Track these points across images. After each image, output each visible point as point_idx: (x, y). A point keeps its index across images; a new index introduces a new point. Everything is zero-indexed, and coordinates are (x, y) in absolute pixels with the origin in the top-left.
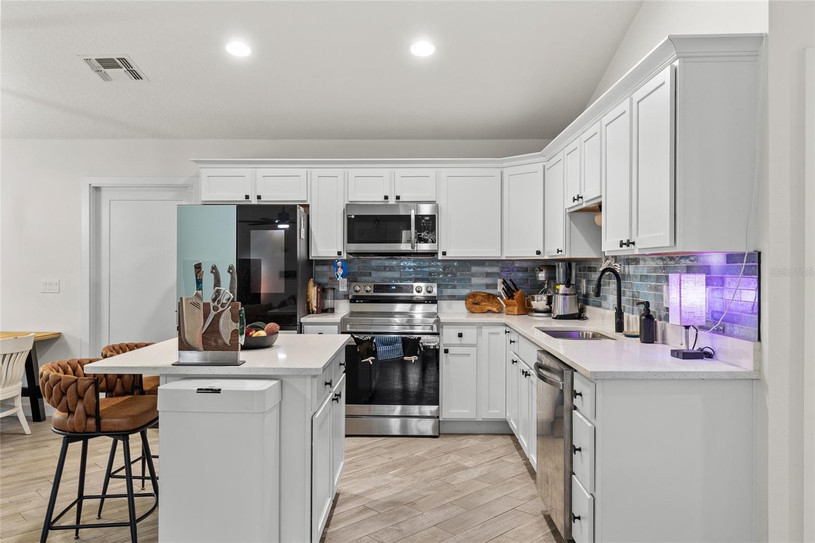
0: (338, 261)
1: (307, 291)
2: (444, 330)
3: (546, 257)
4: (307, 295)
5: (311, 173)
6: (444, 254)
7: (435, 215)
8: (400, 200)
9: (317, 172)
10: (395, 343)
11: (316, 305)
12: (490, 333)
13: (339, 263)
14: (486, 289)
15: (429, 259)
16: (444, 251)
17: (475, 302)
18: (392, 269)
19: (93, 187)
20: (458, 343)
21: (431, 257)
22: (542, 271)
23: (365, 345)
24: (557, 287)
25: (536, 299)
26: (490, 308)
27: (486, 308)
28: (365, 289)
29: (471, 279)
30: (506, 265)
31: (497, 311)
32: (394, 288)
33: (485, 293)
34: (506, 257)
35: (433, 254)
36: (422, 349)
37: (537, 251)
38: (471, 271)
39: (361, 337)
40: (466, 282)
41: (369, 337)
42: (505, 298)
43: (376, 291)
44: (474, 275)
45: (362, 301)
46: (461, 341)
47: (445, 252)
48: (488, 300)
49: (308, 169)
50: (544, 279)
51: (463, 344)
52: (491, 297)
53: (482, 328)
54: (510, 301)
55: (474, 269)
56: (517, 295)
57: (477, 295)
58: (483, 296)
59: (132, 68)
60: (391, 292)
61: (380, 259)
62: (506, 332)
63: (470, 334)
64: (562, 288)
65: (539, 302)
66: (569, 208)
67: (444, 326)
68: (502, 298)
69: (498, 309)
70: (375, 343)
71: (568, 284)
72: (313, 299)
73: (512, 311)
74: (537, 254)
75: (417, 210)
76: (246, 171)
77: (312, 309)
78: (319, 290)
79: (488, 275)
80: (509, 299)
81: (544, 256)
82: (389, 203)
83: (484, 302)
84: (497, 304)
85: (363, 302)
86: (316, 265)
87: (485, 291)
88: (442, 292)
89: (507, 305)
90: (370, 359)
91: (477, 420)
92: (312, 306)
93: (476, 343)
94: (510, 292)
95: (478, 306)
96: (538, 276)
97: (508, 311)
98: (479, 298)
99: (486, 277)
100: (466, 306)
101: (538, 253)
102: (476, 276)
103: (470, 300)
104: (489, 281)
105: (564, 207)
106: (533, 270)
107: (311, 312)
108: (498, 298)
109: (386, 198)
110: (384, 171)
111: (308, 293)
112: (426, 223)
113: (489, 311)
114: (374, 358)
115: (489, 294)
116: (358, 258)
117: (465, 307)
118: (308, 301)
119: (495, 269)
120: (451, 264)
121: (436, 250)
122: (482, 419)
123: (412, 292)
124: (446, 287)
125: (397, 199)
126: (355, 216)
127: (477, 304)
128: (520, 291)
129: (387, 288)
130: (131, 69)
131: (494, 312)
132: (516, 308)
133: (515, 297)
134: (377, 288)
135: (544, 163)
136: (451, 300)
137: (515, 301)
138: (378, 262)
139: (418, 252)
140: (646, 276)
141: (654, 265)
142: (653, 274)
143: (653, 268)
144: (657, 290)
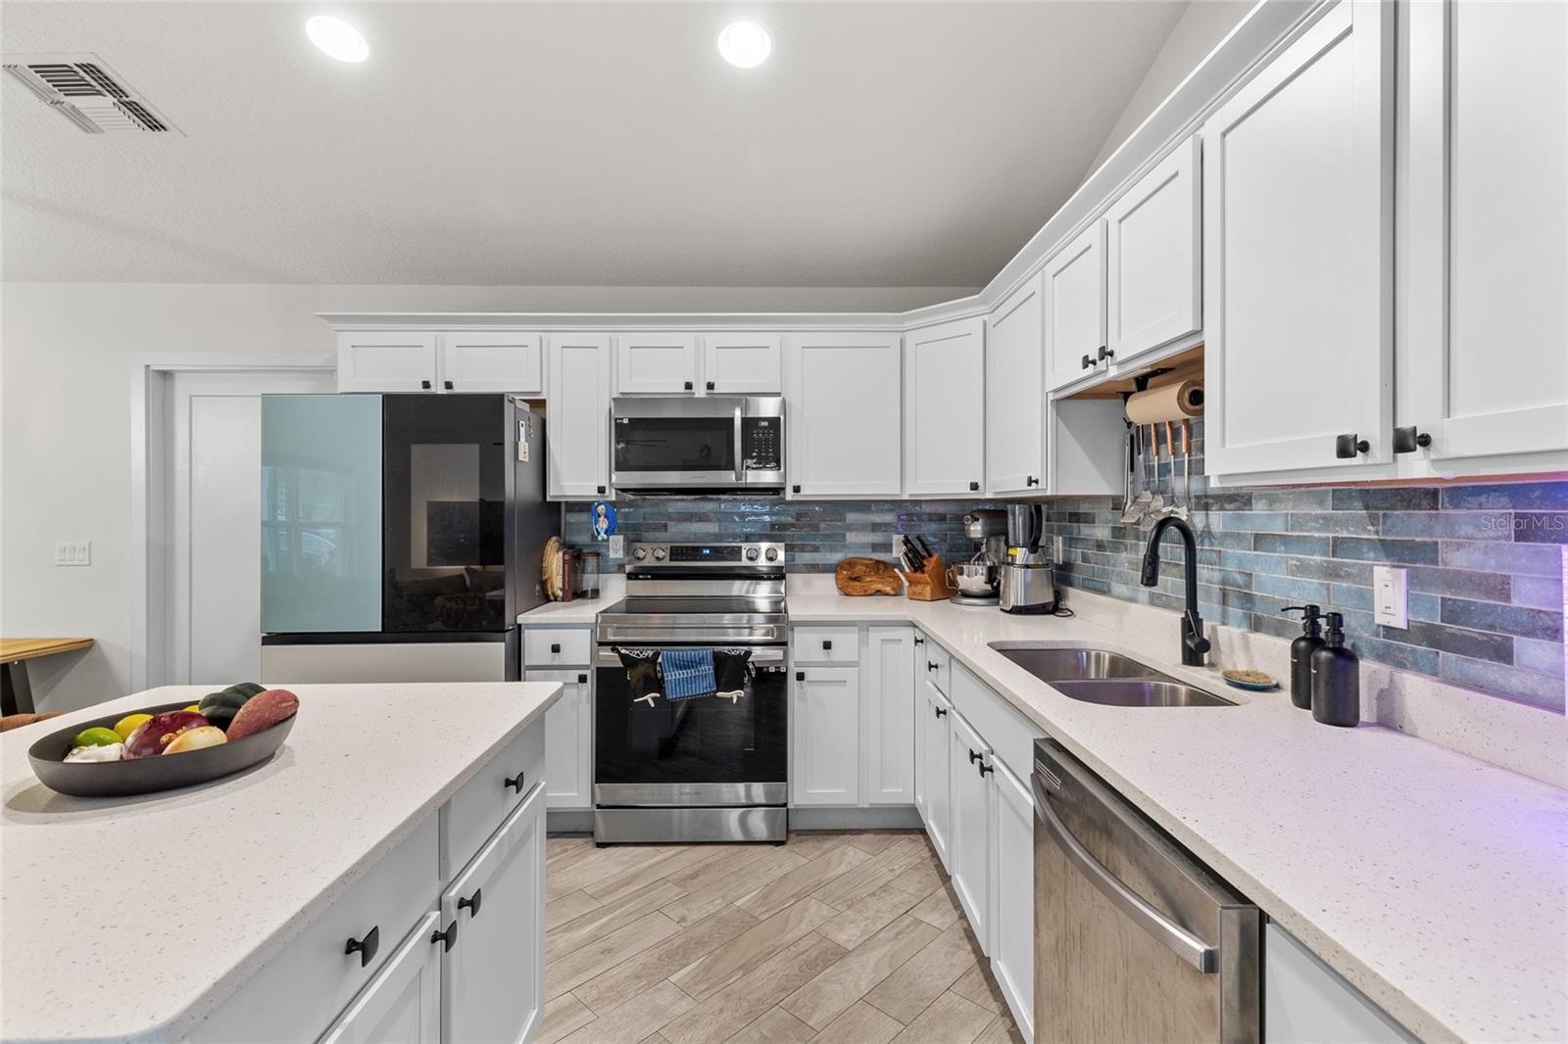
0: (600, 504)
1: (542, 561)
2: (795, 635)
3: (989, 495)
4: (542, 567)
5: (549, 341)
6: (797, 489)
7: (779, 418)
8: (715, 391)
9: (557, 339)
10: (700, 663)
11: (561, 586)
12: (883, 640)
13: (601, 509)
14: (873, 551)
15: (771, 500)
16: (796, 484)
17: (854, 576)
18: (703, 518)
19: (153, 371)
20: (824, 659)
21: (774, 497)
22: (978, 520)
23: (642, 669)
24: (1011, 552)
25: (966, 571)
26: (879, 587)
27: (873, 587)
28: (653, 555)
29: (844, 536)
30: (907, 511)
31: (892, 592)
32: (708, 551)
33: (871, 560)
34: (911, 495)
35: (777, 490)
36: (753, 673)
37: (971, 484)
38: (845, 521)
39: (634, 653)
40: (836, 540)
41: (649, 653)
42: (907, 570)
43: (674, 558)
44: (850, 528)
45: (649, 577)
46: (828, 656)
47: (799, 487)
48: (877, 573)
49: (543, 333)
50: (979, 536)
51: (832, 662)
52: (883, 568)
53: (868, 630)
54: (918, 575)
55: (852, 517)
56: (930, 564)
57: (855, 564)
58: (867, 566)
59: (127, 97)
60: (702, 560)
61: (683, 500)
62: (917, 641)
63: (845, 643)
64: (1020, 554)
65: (973, 579)
66: (1056, 391)
67: (795, 628)
68: (902, 570)
69: (893, 589)
70: (660, 664)
71: (1033, 546)
72: (554, 575)
73: (920, 594)
74: (972, 489)
75: (745, 409)
76: (426, 337)
77: (553, 594)
78: (567, 557)
79: (875, 527)
80: (916, 571)
81: (985, 493)
82: (696, 396)
83: (869, 575)
84: (891, 580)
85: (651, 579)
86: (567, 511)
87: (870, 557)
88: (793, 560)
89: (911, 583)
90: (649, 698)
91: (860, 806)
92: (552, 587)
93: (857, 660)
94: (917, 558)
95: (858, 583)
96: (969, 530)
97: (914, 593)
98: (859, 570)
99: (873, 531)
100: (837, 584)
101: (974, 487)
102: (855, 530)
103: (845, 573)
104: (877, 538)
105: (1043, 387)
106: (959, 519)
107: (552, 598)
108: (896, 570)
109: (689, 386)
110: (685, 338)
111: (545, 565)
112: (764, 434)
113: (878, 592)
114: (658, 695)
115: (878, 562)
116: (644, 499)
117: (835, 584)
118: (545, 577)
119: (889, 518)
120: (811, 508)
121: (782, 483)
122: (870, 804)
123: (740, 560)
124: (802, 549)
125: (708, 388)
126: (630, 419)
127: (855, 579)
128: (935, 558)
129: (694, 553)
130: (125, 99)
131: (887, 594)
132: (928, 589)
133: (926, 569)
134: (677, 553)
135: (986, 317)
136: (810, 572)
137: (926, 575)
138: (680, 505)
139: (748, 486)
140: (1284, 540)
141: (1319, 511)
142: (1316, 535)
143: (1316, 518)
144: (1338, 576)
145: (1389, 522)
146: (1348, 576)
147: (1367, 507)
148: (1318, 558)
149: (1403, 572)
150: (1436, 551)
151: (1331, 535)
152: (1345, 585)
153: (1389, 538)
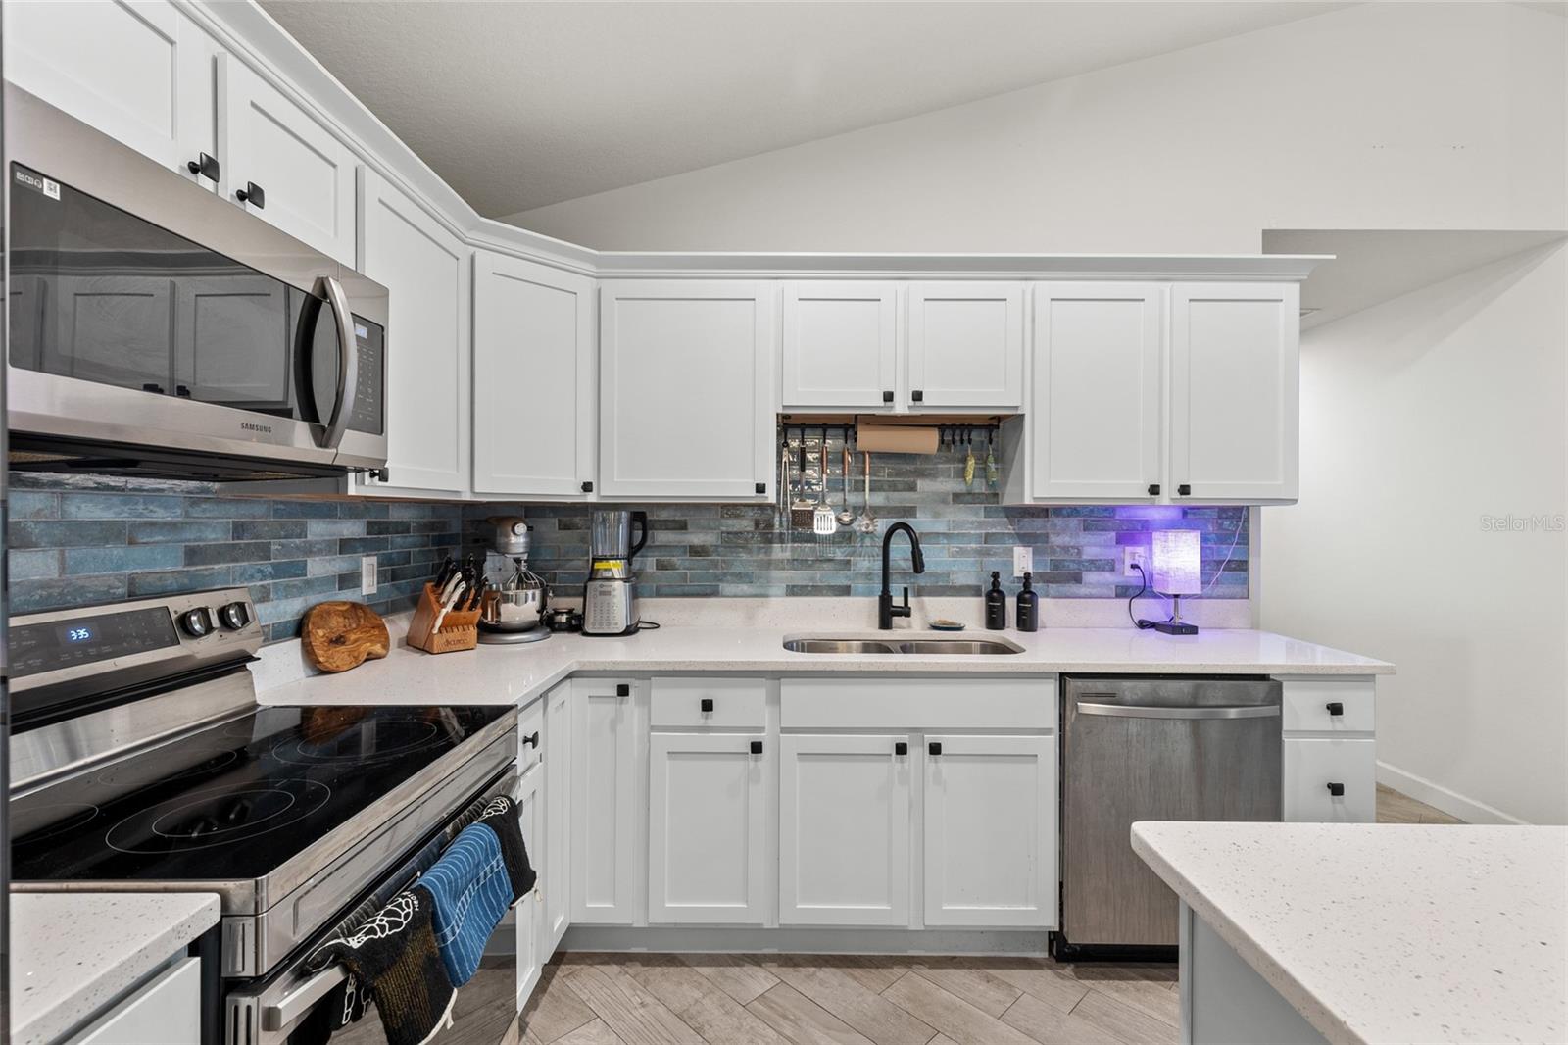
7: (383, 330)
14: (342, 589)
17: (334, 636)
26: (368, 646)
27: (363, 647)
29: (306, 564)
31: (383, 652)
32: (83, 633)
38: (305, 536)
40: (295, 574)
48: (359, 624)
58: (344, 613)
65: (518, 607)
69: (384, 645)
73: (459, 641)
74: (583, 491)
79: (341, 546)
83: (353, 630)
84: (378, 632)
87: (342, 598)
95: (343, 648)
98: (336, 624)
99: (341, 553)
102: (317, 552)
103: (321, 633)
115: (352, 606)
123: (176, 641)
127: (338, 641)
131: (378, 657)
132: (472, 631)
139: (336, 461)
140: (946, 536)
141: (974, 518)
142: (972, 532)
143: (972, 523)
144: (989, 554)
145: (1022, 524)
146: (995, 554)
147: (1008, 517)
148: (974, 546)
149: (1031, 549)
150: (1047, 537)
151: (984, 532)
152: (993, 559)
153: (1022, 532)
